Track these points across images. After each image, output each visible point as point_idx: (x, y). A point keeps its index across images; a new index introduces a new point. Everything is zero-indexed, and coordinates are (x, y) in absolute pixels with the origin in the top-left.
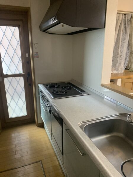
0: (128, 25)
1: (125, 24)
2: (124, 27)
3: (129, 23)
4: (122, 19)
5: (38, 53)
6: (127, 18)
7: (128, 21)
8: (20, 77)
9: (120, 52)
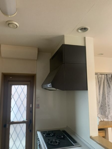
0: (110, 81)
1: (108, 81)
2: (107, 83)
3: (111, 80)
4: (104, 77)
5: (39, 104)
6: (108, 77)
7: (109, 79)
8: (23, 124)
9: (108, 102)
